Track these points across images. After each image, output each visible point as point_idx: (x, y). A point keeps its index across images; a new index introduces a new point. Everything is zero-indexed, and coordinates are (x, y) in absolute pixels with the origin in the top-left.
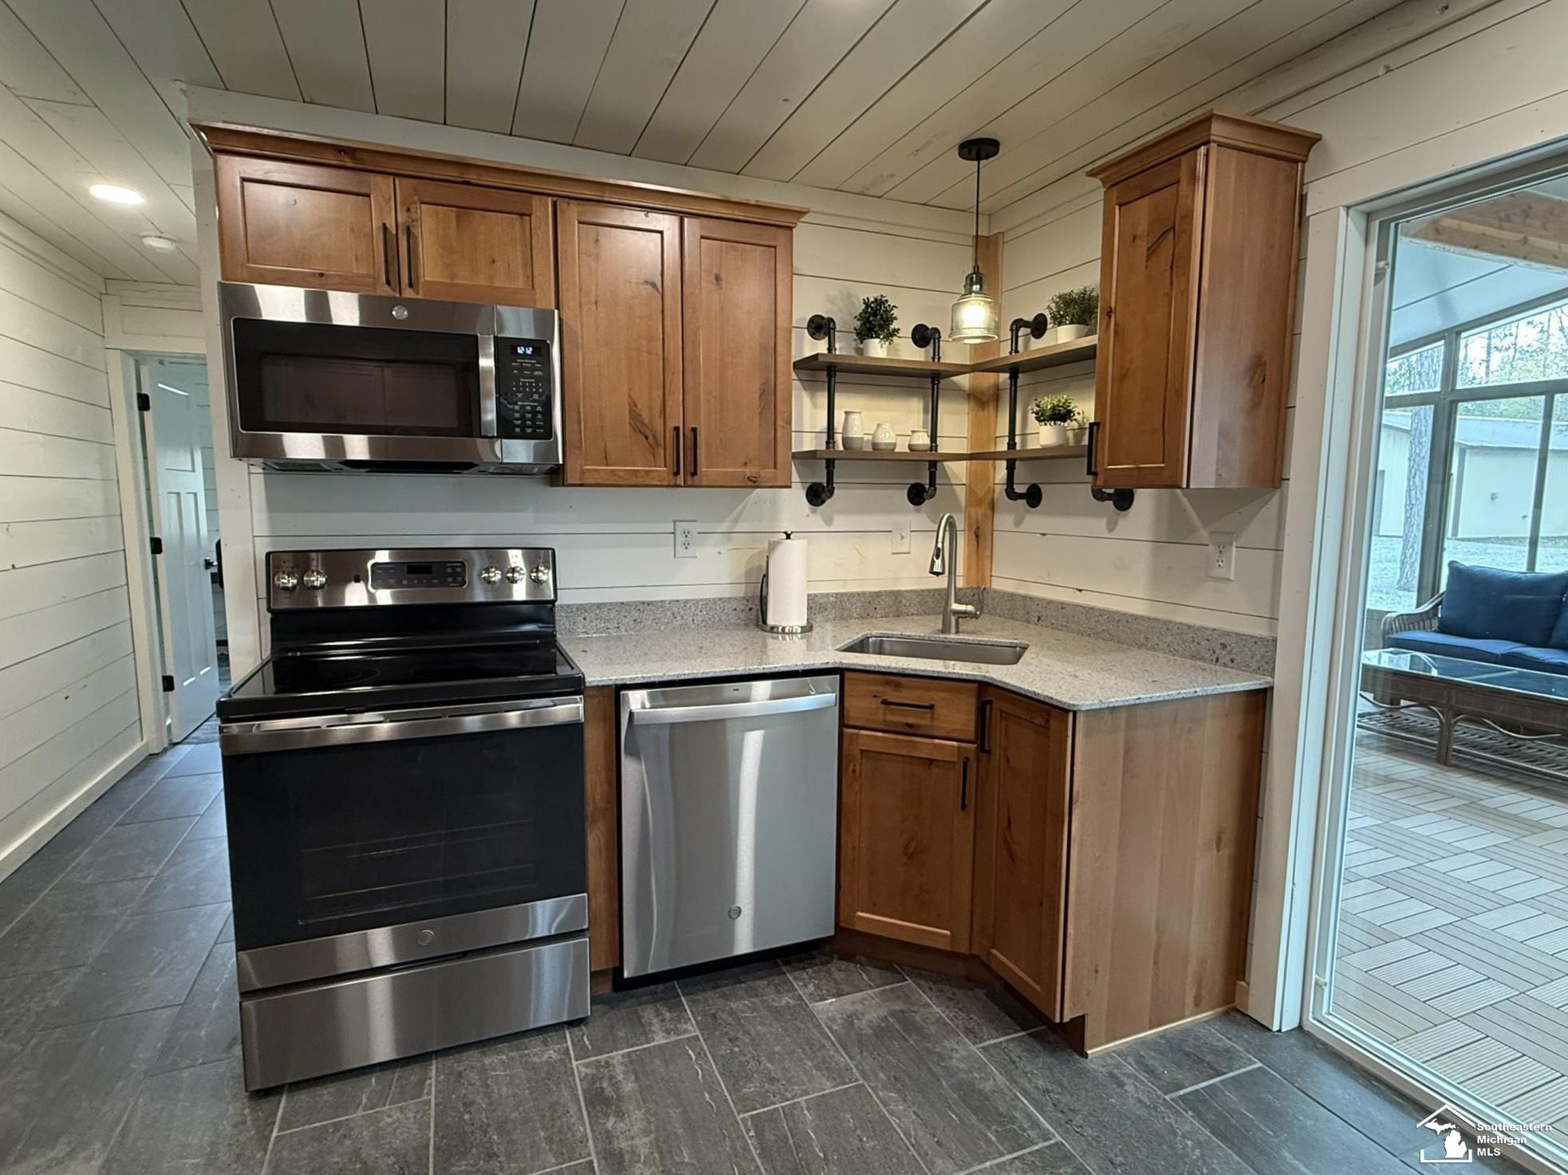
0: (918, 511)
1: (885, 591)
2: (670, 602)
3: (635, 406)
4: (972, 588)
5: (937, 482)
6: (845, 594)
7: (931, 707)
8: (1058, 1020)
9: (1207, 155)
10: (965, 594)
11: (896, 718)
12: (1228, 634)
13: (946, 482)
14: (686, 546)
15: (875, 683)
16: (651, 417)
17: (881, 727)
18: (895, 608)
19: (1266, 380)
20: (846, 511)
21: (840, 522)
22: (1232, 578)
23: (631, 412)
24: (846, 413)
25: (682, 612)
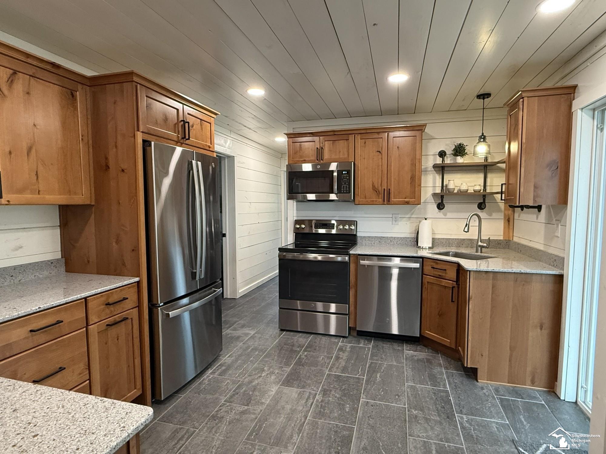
0: (482, 212)
1: (467, 239)
2: (390, 237)
3: (374, 184)
4: (506, 240)
5: (486, 201)
6: (451, 239)
7: (445, 270)
8: (466, 366)
9: (523, 101)
10: (503, 242)
11: (436, 273)
12: (556, 256)
13: (495, 202)
14: (396, 221)
15: (432, 262)
16: (378, 187)
17: (432, 275)
18: (471, 245)
19: (559, 167)
20: (451, 212)
21: (449, 215)
22: (559, 236)
23: (372, 185)
24: (449, 180)
25: (393, 240)
